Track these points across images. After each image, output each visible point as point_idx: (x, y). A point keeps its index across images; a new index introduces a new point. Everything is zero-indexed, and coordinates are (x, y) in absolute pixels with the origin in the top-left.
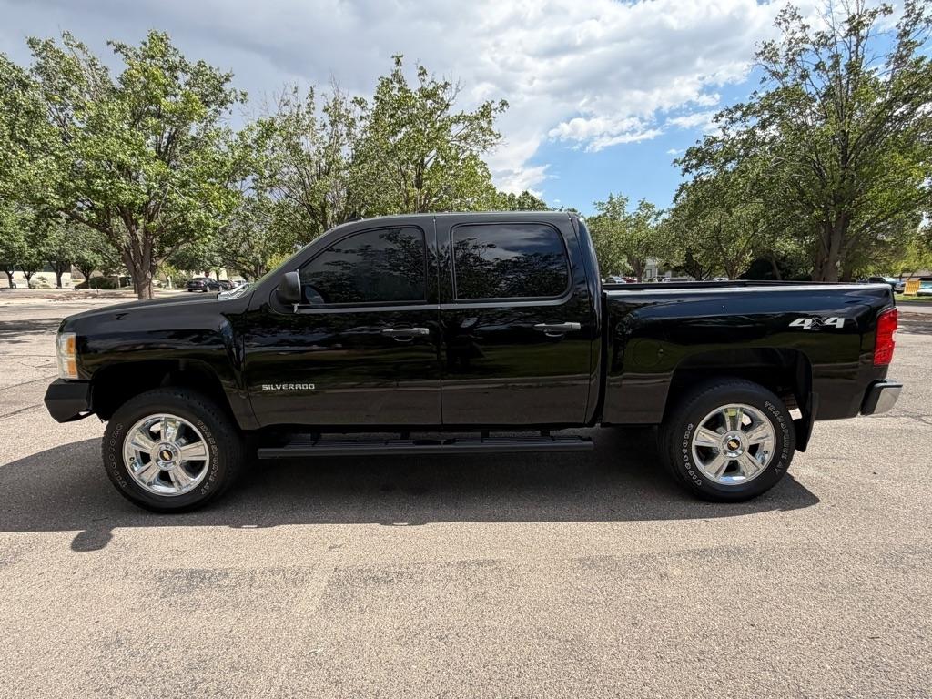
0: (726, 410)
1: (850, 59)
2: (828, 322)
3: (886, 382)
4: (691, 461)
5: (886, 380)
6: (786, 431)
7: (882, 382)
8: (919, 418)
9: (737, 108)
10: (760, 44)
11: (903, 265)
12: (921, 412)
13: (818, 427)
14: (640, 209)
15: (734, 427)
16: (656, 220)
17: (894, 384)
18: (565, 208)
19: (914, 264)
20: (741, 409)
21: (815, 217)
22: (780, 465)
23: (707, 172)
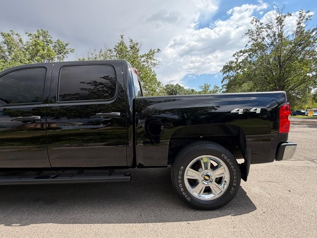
0: (202, 159)
1: (279, 33)
2: (252, 110)
3: (287, 143)
4: (184, 186)
5: (287, 141)
6: (234, 170)
7: (286, 143)
8: (313, 161)
9: (241, 52)
10: (247, 30)
11: (307, 106)
12: (314, 158)
13: (253, 168)
14: (214, 88)
15: (206, 168)
16: (220, 92)
17: (292, 144)
18: (190, 89)
19: (311, 106)
20: (210, 158)
21: (271, 87)
22: (233, 189)
23: (232, 73)
